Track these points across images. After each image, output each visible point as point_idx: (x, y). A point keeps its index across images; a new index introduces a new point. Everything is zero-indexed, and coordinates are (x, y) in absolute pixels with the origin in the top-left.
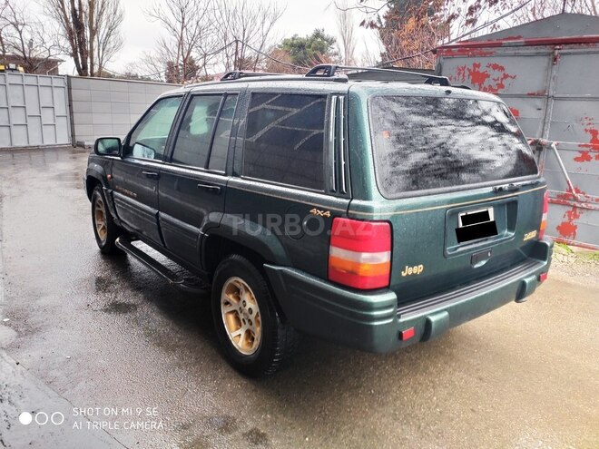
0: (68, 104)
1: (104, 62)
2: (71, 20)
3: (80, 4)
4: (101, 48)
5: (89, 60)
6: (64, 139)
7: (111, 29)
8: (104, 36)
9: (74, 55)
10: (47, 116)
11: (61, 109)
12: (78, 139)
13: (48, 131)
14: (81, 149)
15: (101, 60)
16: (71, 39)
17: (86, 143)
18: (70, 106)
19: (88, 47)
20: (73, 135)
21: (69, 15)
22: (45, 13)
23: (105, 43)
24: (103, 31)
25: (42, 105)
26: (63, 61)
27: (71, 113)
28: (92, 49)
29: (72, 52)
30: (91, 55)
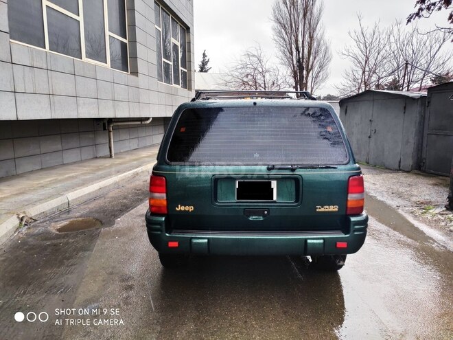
1: (314, 89)
4: (313, 81)
21: (295, 62)
22: (282, 64)
24: (316, 69)
28: (307, 82)
29: (294, 85)
30: (306, 86)
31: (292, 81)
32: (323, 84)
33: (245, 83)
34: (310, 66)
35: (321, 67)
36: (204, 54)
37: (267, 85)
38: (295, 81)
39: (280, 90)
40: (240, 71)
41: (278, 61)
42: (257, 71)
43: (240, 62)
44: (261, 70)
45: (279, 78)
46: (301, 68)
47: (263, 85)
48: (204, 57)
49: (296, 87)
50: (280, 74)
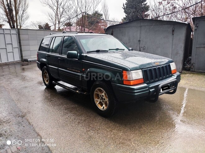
0: (18, 42)
1: (22, 25)
2: (7, 8)
3: (10, 1)
4: (20, 19)
5: (15, 24)
6: (17, 58)
7: (24, 11)
8: (21, 14)
9: (9, 22)
10: (9, 48)
11: (16, 44)
12: (24, 58)
13: (10, 55)
14: (27, 63)
15: (20, 24)
16: (7, 16)
17: (29, 60)
18: (20, 43)
19: (15, 19)
20: (22, 56)
21: (6, 6)
23: (22, 17)
25: (6, 43)
26: (4, 25)
27: (20, 46)
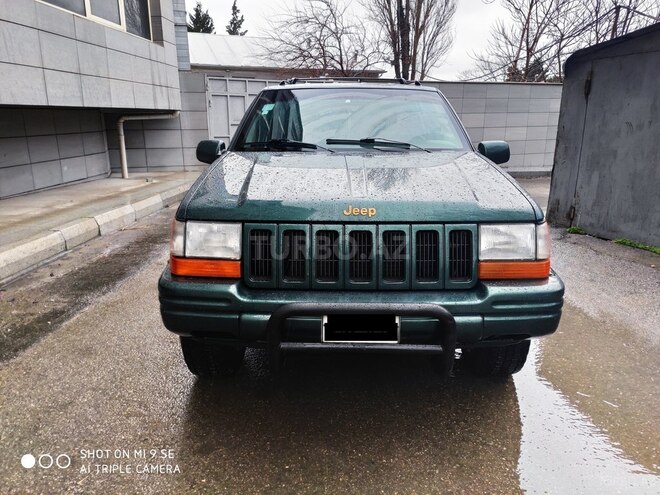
1: (427, 68)
2: (396, 22)
4: (426, 51)
5: (410, 68)
8: (432, 36)
15: (424, 66)
19: (411, 52)
21: (394, 15)
22: (370, 18)
23: (431, 45)
24: (431, 29)
26: (384, 71)
28: (415, 53)
29: (393, 59)
30: (414, 61)
31: (388, 51)
32: (442, 58)
33: (303, 55)
34: (420, 25)
35: (440, 25)
36: (234, 8)
37: (344, 57)
38: (394, 51)
39: (368, 68)
40: (293, 28)
41: (363, 12)
42: (325, 30)
43: (295, 14)
44: (333, 27)
45: (366, 44)
46: (404, 26)
47: (337, 58)
48: (234, 13)
49: (395, 63)
50: (369, 36)
